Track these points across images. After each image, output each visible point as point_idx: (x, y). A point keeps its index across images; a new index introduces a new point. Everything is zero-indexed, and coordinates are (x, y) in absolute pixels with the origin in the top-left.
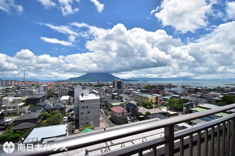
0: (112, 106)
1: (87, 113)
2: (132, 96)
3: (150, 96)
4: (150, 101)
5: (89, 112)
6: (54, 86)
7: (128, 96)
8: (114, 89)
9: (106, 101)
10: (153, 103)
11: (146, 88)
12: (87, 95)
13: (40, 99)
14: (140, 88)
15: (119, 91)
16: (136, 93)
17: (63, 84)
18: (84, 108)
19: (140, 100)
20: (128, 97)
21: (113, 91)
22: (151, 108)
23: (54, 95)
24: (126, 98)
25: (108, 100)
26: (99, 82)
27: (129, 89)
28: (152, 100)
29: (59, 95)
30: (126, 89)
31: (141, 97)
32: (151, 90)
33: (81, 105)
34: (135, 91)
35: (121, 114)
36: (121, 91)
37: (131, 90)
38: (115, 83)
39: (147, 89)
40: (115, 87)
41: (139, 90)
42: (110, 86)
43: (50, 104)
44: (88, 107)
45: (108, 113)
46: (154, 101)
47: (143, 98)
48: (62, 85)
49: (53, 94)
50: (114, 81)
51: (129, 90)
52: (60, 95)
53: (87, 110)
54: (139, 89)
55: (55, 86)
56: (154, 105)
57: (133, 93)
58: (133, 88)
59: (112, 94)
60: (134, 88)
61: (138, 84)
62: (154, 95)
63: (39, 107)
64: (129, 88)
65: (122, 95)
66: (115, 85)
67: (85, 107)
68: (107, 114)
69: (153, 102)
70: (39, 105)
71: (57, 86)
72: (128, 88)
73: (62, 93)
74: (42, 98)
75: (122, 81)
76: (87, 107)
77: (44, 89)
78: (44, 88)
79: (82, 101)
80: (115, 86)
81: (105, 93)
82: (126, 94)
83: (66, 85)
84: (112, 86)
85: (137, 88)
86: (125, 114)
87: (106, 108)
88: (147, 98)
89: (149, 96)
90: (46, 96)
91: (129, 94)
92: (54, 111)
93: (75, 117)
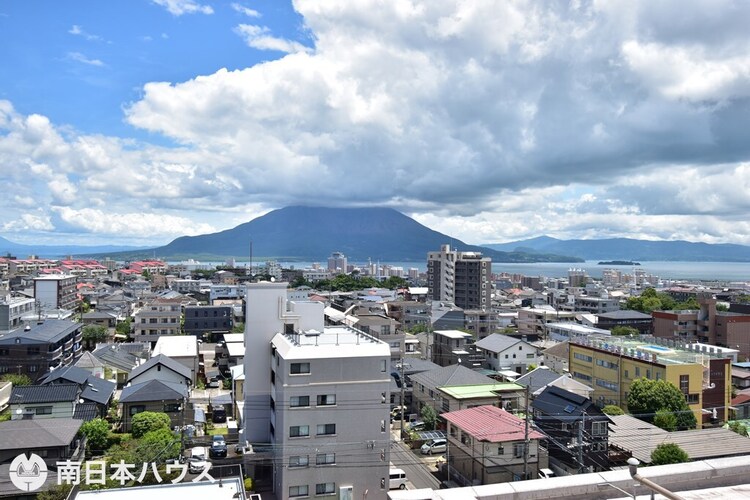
0: (448, 402)
1: (322, 430)
2: (552, 351)
3: (672, 351)
4: (672, 380)
5: (330, 429)
6: (101, 278)
7: (527, 349)
8: (435, 304)
9: (406, 374)
10: (695, 398)
11: (631, 305)
12: (312, 332)
13: (52, 347)
14: (594, 304)
15: (472, 316)
16: (578, 334)
17: (145, 273)
18: (304, 401)
19: (612, 375)
20: (530, 356)
21: (434, 318)
22: (685, 423)
23: (111, 331)
24: (516, 361)
25: (417, 365)
26: (340, 263)
27: (527, 309)
28: (687, 377)
29: (138, 332)
30: (512, 309)
31: (614, 360)
32: (674, 317)
33: (291, 387)
34: (566, 319)
35: (509, 449)
36: (482, 317)
37: (540, 317)
38: (444, 268)
39: (640, 309)
40: (443, 296)
41: (593, 318)
42: (413, 291)
43: (102, 377)
44: (330, 400)
45: (422, 442)
46: (700, 384)
47: (629, 366)
48: (140, 279)
49: (106, 322)
50: (435, 258)
51: (530, 315)
52: (143, 332)
53: (325, 415)
54: (593, 312)
55: (107, 282)
56: (698, 410)
57: (557, 331)
58: (549, 301)
59: (436, 335)
60: (560, 303)
61: (580, 281)
62: (697, 350)
63: (63, 389)
64: (527, 302)
65: (491, 342)
66: (443, 282)
67: (313, 399)
68: (416, 446)
69: (692, 391)
70: (61, 380)
71: (115, 279)
72: (519, 302)
73: (153, 321)
74: (62, 342)
75: (484, 260)
76: (323, 399)
77: (59, 296)
78: (59, 288)
79: (297, 367)
80: (443, 289)
81: (393, 329)
82: (518, 337)
83: (159, 279)
84: (424, 291)
85: (578, 302)
86: (533, 449)
87: (407, 413)
88: (655, 364)
89: (668, 354)
90: (76, 332)
91: (533, 338)
92: (138, 416)
93: (251, 452)
